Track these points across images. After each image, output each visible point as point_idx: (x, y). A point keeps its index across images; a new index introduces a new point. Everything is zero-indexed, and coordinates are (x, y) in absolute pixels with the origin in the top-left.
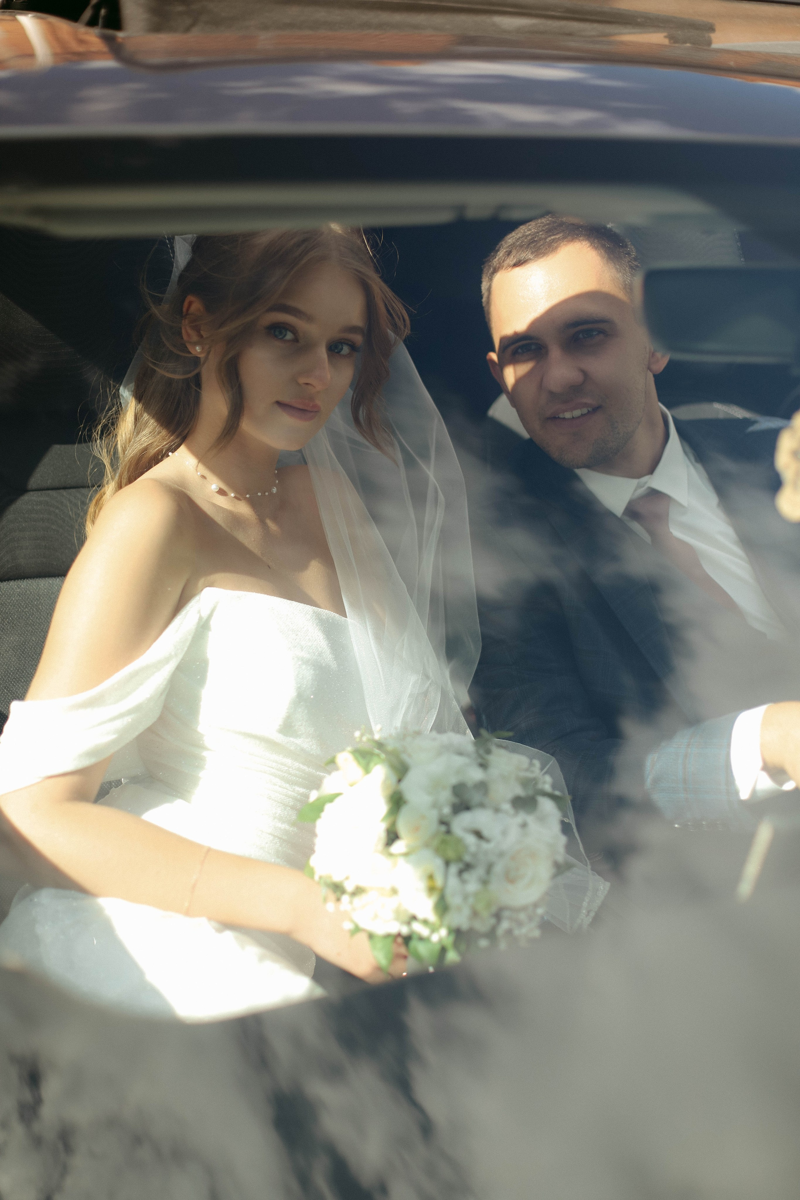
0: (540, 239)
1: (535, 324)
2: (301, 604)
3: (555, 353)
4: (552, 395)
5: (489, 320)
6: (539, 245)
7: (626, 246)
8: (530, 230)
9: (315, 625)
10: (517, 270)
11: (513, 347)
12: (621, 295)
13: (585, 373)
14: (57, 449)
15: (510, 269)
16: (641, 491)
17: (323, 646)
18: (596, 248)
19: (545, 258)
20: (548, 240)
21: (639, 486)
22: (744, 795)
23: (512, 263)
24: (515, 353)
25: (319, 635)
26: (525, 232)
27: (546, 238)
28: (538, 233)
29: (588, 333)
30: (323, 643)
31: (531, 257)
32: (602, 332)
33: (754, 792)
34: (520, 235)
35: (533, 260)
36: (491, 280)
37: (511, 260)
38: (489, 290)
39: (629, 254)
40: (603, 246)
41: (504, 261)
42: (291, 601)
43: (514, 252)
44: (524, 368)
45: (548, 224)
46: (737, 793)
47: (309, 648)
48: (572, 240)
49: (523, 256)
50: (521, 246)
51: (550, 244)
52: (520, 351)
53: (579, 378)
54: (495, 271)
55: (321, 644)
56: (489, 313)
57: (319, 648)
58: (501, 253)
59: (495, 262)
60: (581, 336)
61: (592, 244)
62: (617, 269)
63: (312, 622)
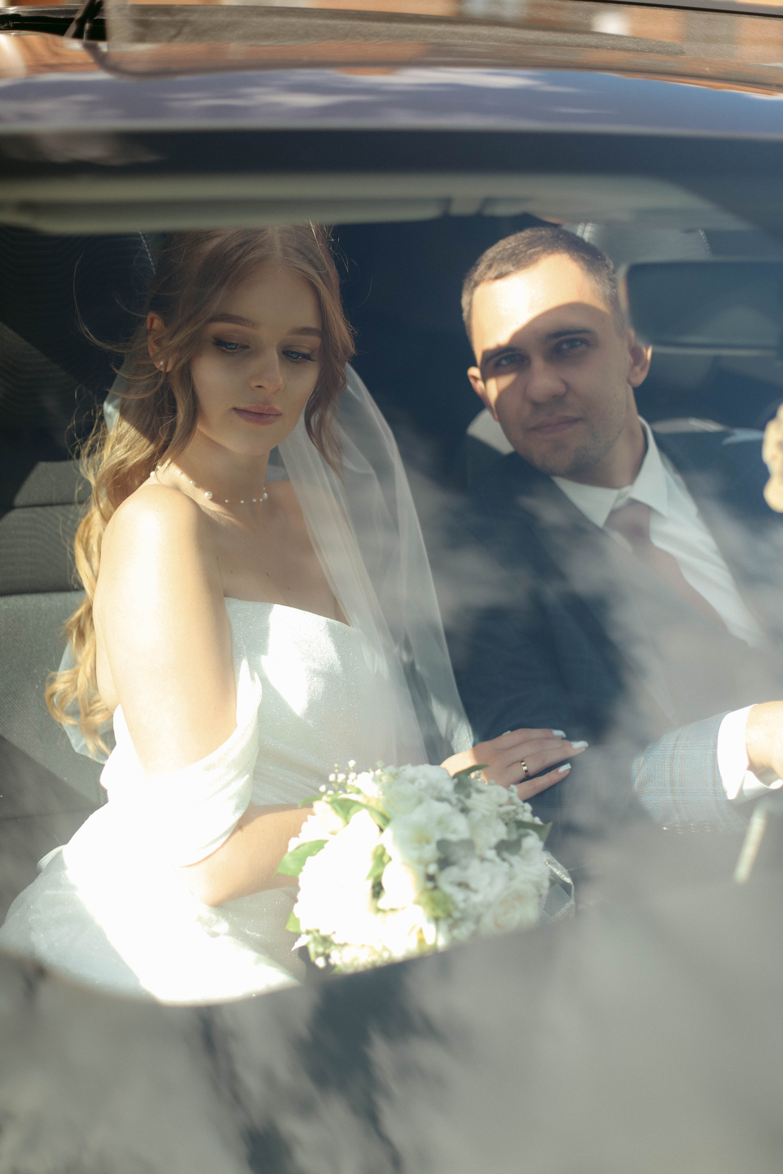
0: (521, 252)
1: (517, 336)
2: (314, 615)
3: (538, 363)
4: (536, 405)
5: (470, 333)
6: (519, 257)
7: (603, 259)
8: (510, 243)
9: (327, 636)
10: (499, 283)
11: (496, 359)
12: (601, 306)
13: (566, 384)
14: (43, 467)
15: (491, 282)
16: (621, 502)
17: (334, 657)
18: (576, 260)
19: (525, 270)
20: (528, 253)
21: (620, 497)
22: (732, 795)
23: (493, 276)
24: (498, 365)
25: (331, 646)
26: (505, 246)
27: (526, 252)
28: (518, 246)
29: (572, 343)
30: (334, 655)
31: (512, 269)
32: (584, 342)
33: (741, 791)
34: (501, 249)
35: (514, 272)
36: (472, 293)
37: (492, 273)
38: (470, 304)
39: (607, 266)
40: (583, 259)
41: (485, 274)
42: (304, 611)
43: (495, 266)
44: (506, 381)
45: (528, 238)
46: (724, 793)
47: (320, 659)
48: (553, 252)
49: (504, 268)
50: (502, 259)
51: (531, 257)
52: (504, 362)
53: (562, 389)
54: (476, 284)
55: (332, 656)
56: (470, 326)
57: (330, 659)
58: (482, 267)
59: (476, 276)
60: (565, 346)
61: (571, 257)
62: (596, 281)
63: (324, 633)
